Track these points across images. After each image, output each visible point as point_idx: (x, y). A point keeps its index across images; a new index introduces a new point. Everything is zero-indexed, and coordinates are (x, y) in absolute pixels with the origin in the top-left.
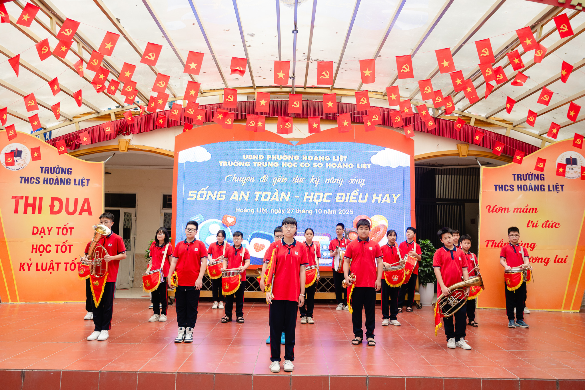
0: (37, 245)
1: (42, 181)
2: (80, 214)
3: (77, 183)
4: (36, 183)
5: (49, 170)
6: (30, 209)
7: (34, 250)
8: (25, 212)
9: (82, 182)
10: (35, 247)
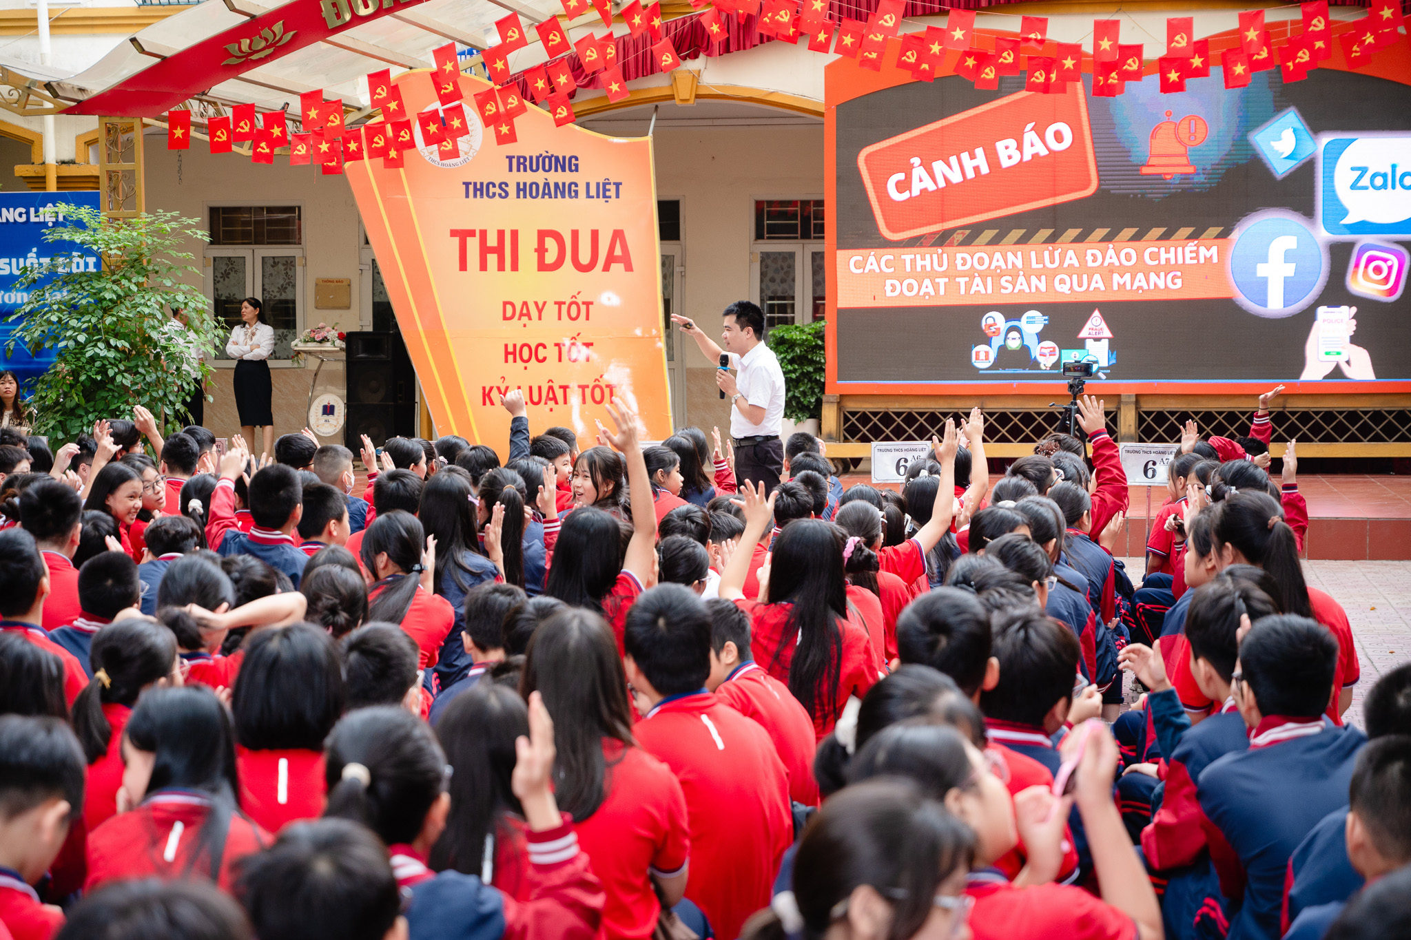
0: (515, 346)
1: (512, 190)
2: (606, 268)
3: (593, 192)
4: (500, 195)
5: (528, 163)
6: (492, 259)
7: (511, 357)
8: (483, 267)
9: (605, 190)
10: (510, 349)
